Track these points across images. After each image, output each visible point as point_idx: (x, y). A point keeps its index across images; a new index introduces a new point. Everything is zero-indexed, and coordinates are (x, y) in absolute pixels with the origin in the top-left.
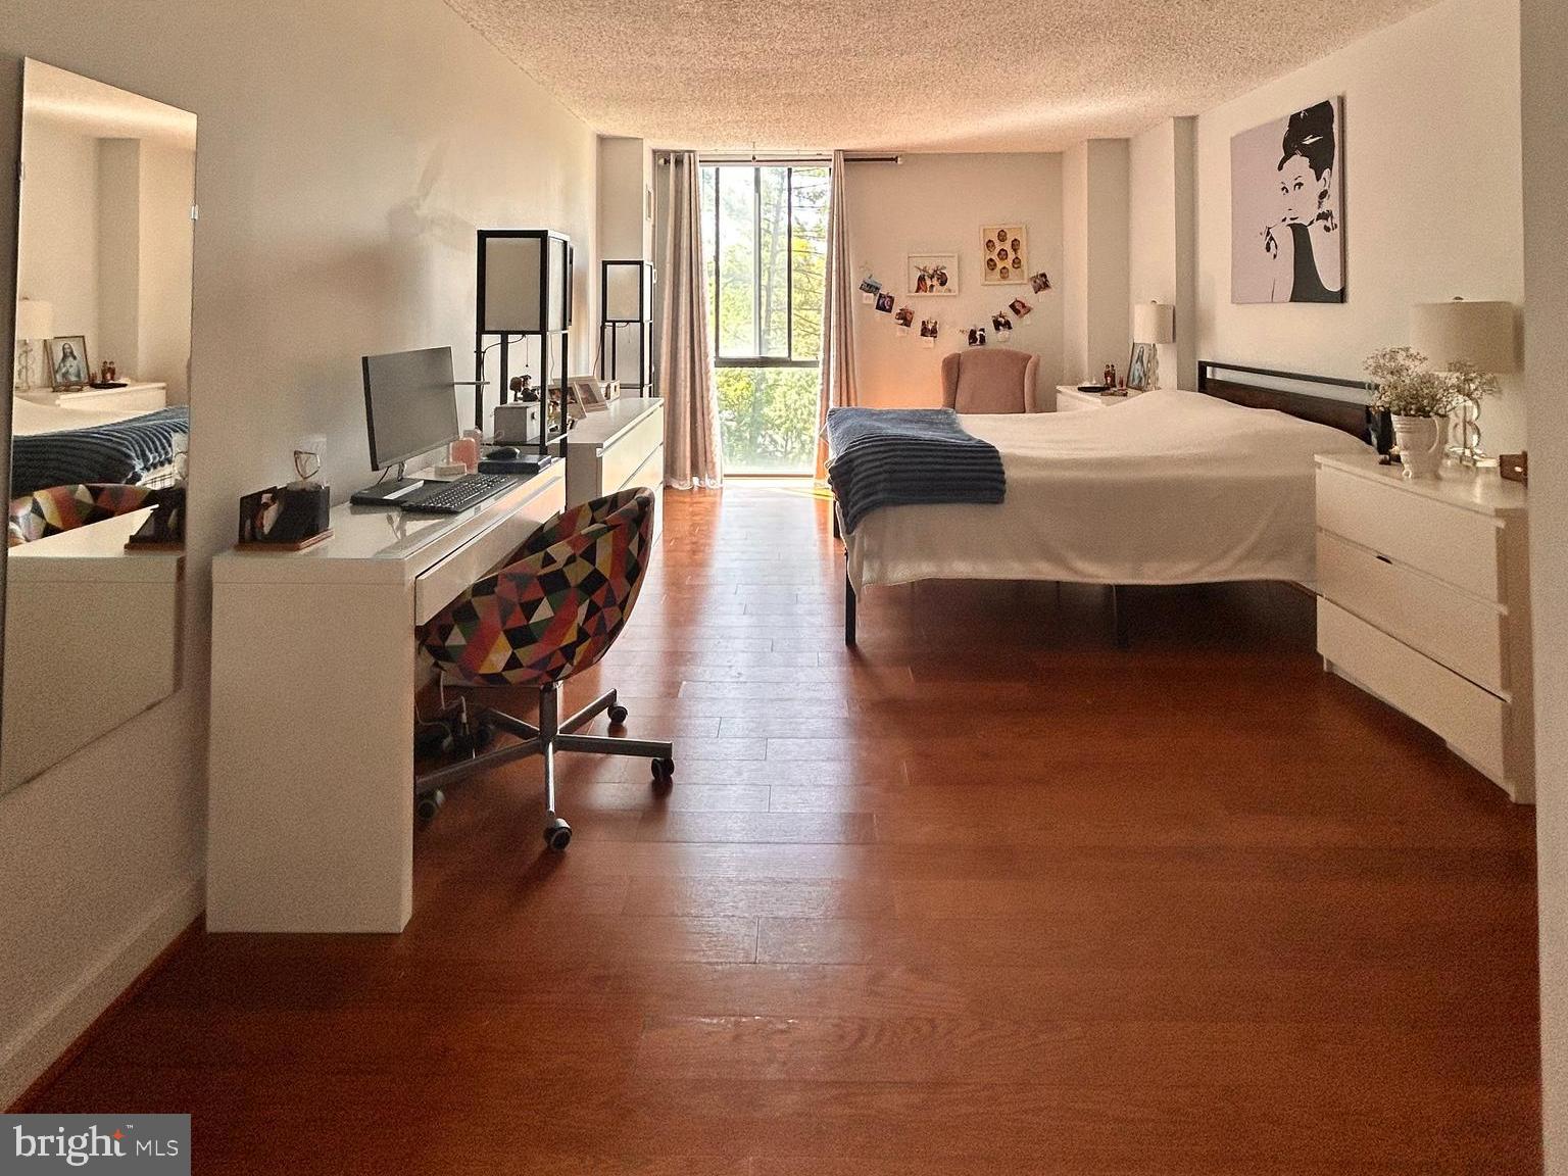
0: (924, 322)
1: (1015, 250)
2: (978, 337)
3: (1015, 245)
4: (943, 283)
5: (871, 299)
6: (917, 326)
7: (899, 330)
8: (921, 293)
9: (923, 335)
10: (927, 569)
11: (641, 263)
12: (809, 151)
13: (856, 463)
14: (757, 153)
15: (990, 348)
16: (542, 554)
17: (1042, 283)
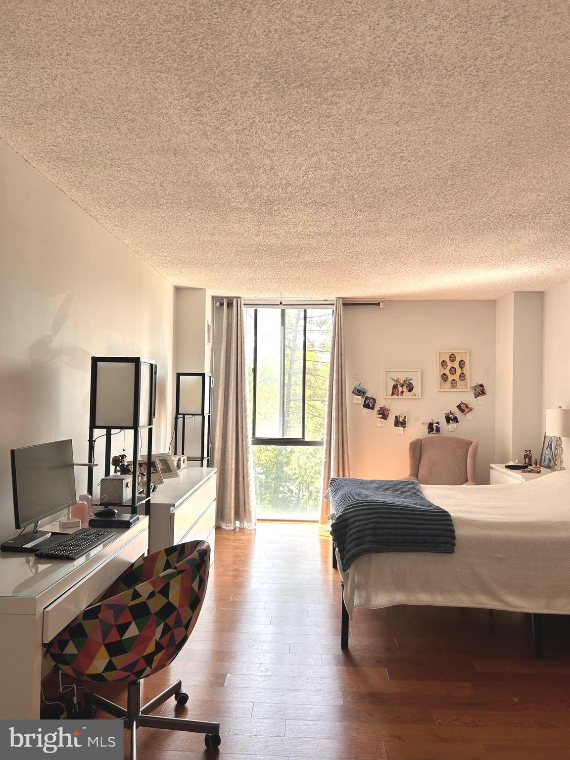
0: (396, 417)
2: (435, 428)
4: (410, 390)
6: (391, 419)
8: (395, 397)
9: (396, 425)
10: (399, 598)
11: (203, 375)
12: (318, 297)
13: (350, 521)
14: (283, 299)
16: (131, 591)
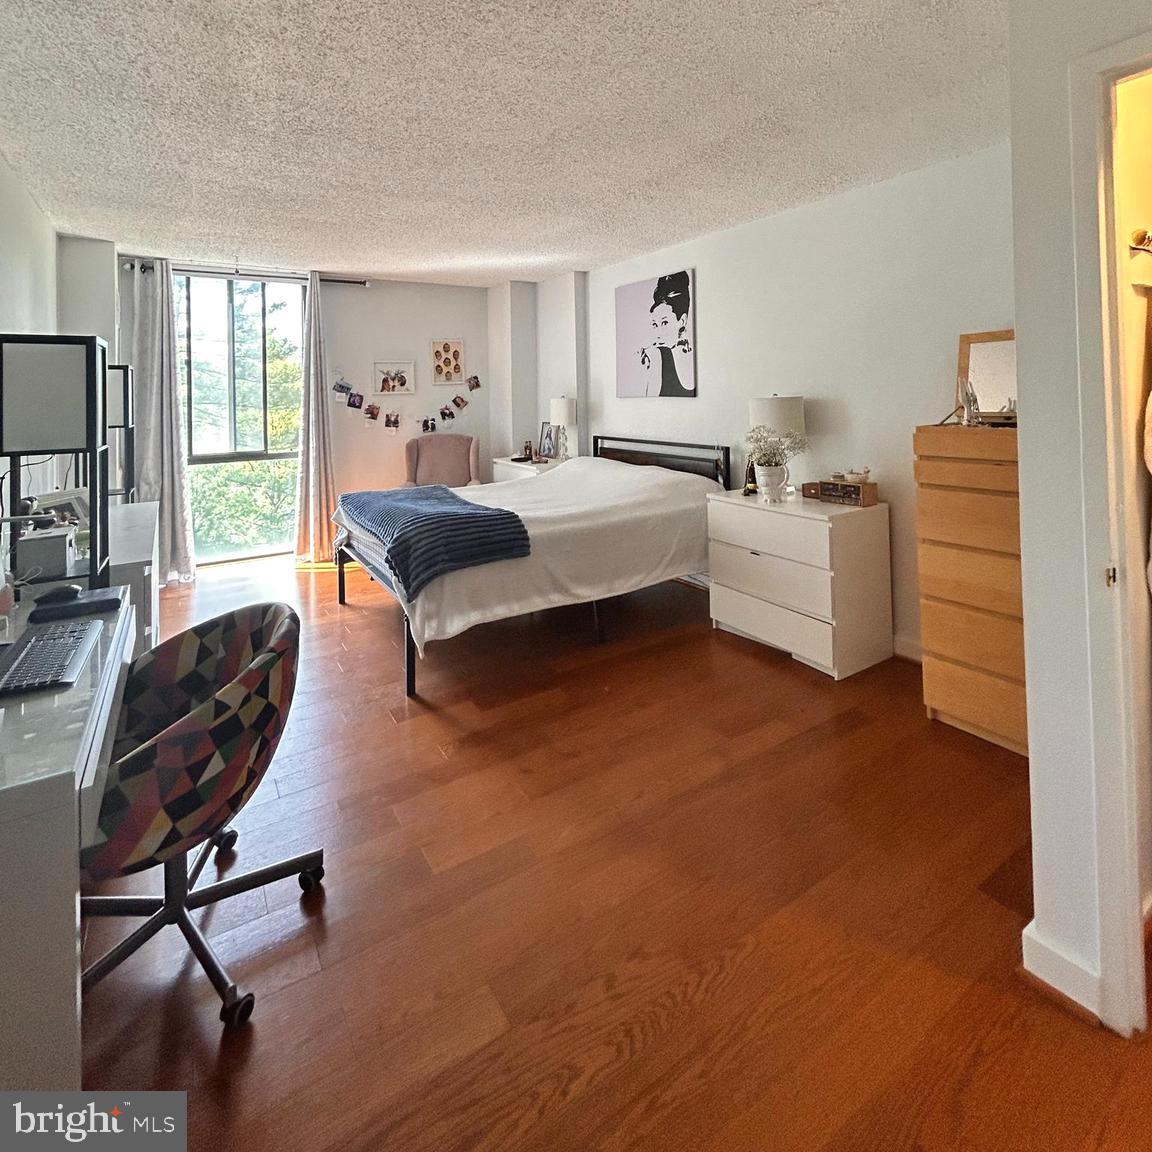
0: (387, 416)
1: (456, 359)
2: (430, 425)
3: (456, 355)
4: (403, 384)
5: (343, 398)
6: (382, 419)
7: (367, 422)
8: (385, 393)
9: (387, 426)
12: (286, 269)
14: (239, 267)
15: (440, 433)
17: (475, 383)
